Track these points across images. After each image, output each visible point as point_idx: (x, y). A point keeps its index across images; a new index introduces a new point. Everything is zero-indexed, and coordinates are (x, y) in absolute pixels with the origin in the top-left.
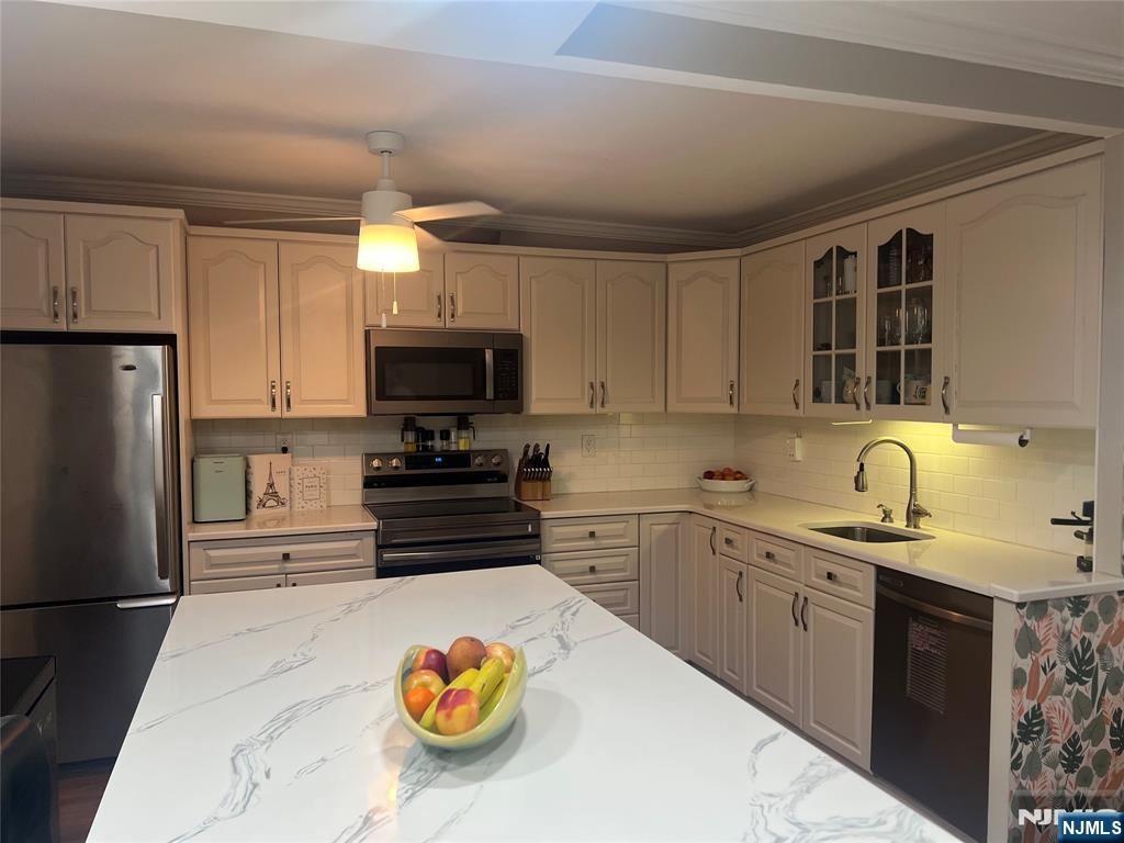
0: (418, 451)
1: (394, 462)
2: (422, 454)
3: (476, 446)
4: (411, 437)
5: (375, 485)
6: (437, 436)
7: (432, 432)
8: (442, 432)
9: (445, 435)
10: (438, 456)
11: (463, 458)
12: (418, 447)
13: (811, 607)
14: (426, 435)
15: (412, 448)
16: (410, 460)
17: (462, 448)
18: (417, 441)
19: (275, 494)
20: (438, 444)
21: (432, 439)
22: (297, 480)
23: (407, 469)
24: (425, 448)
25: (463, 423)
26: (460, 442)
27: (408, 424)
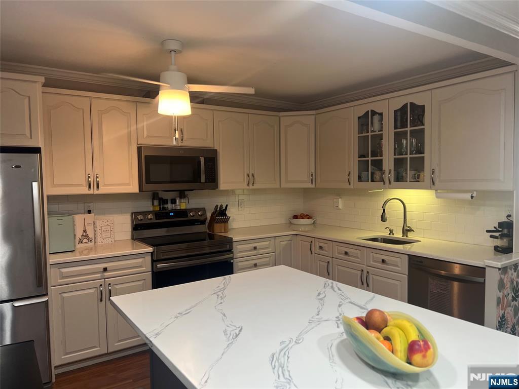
0: (160, 210)
1: (150, 216)
2: (163, 211)
3: (189, 207)
4: (156, 203)
5: (139, 228)
6: (169, 202)
7: (167, 200)
8: (172, 200)
9: (173, 201)
10: (172, 212)
11: (184, 213)
12: (160, 208)
13: (371, 276)
14: (163, 201)
15: (157, 209)
16: (157, 215)
17: (182, 208)
18: (160, 205)
19: (87, 236)
20: (170, 206)
21: (167, 204)
22: (98, 228)
23: (156, 219)
24: (164, 208)
25: (182, 195)
26: (182, 205)
27: (155, 196)
